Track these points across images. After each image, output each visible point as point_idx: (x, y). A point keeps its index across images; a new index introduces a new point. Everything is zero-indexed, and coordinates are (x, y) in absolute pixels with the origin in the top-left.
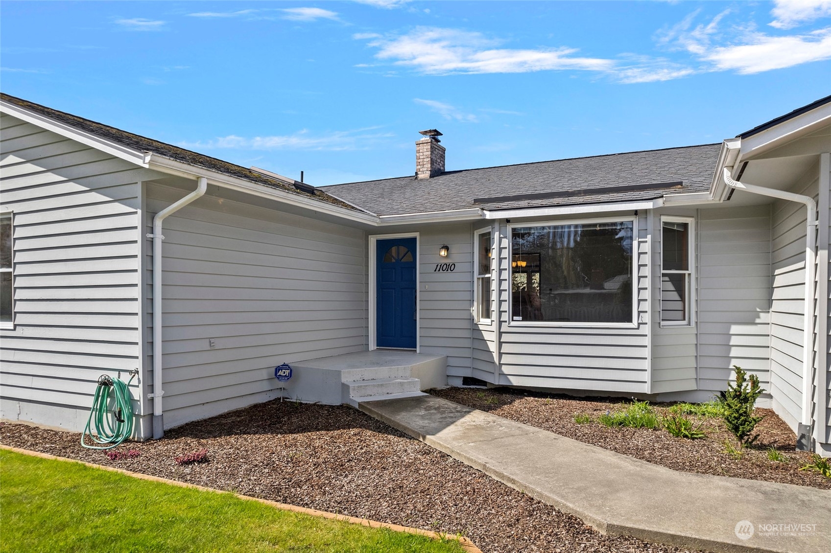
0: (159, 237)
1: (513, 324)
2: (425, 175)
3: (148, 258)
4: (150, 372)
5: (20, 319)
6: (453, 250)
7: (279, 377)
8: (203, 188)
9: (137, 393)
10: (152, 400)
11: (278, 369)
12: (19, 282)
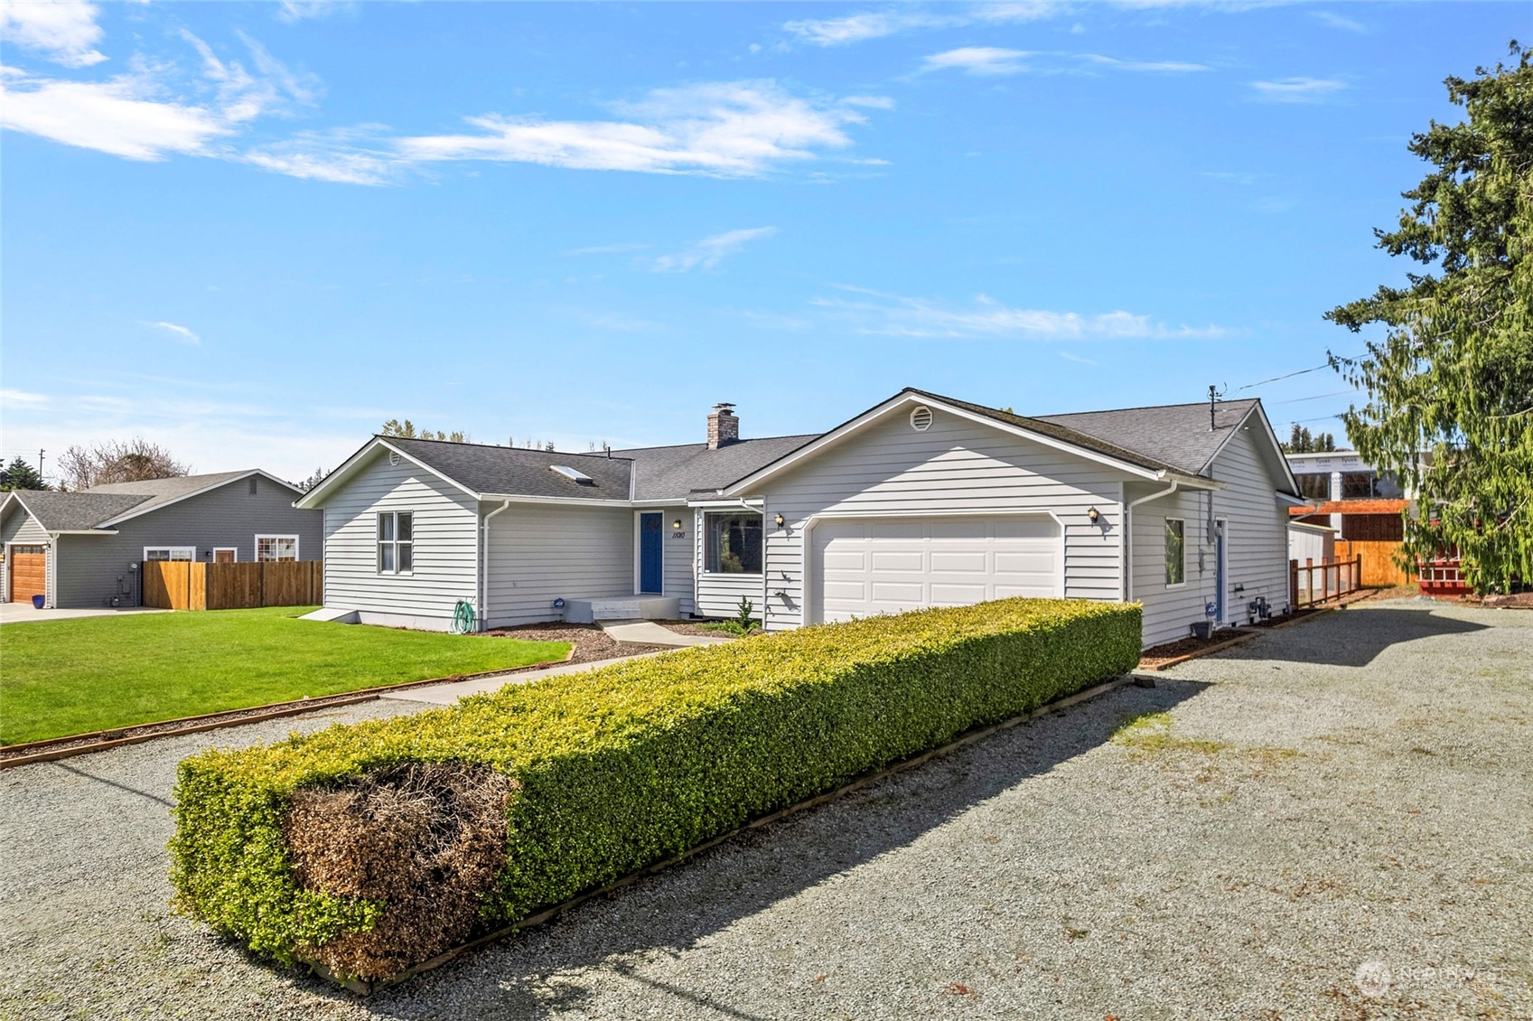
0: (486, 527)
1: (705, 575)
2: (713, 446)
3: (481, 539)
4: (481, 597)
5: (416, 570)
6: (683, 523)
7: (557, 607)
8: (507, 505)
9: (475, 608)
10: (482, 612)
11: (556, 601)
12: (415, 550)
